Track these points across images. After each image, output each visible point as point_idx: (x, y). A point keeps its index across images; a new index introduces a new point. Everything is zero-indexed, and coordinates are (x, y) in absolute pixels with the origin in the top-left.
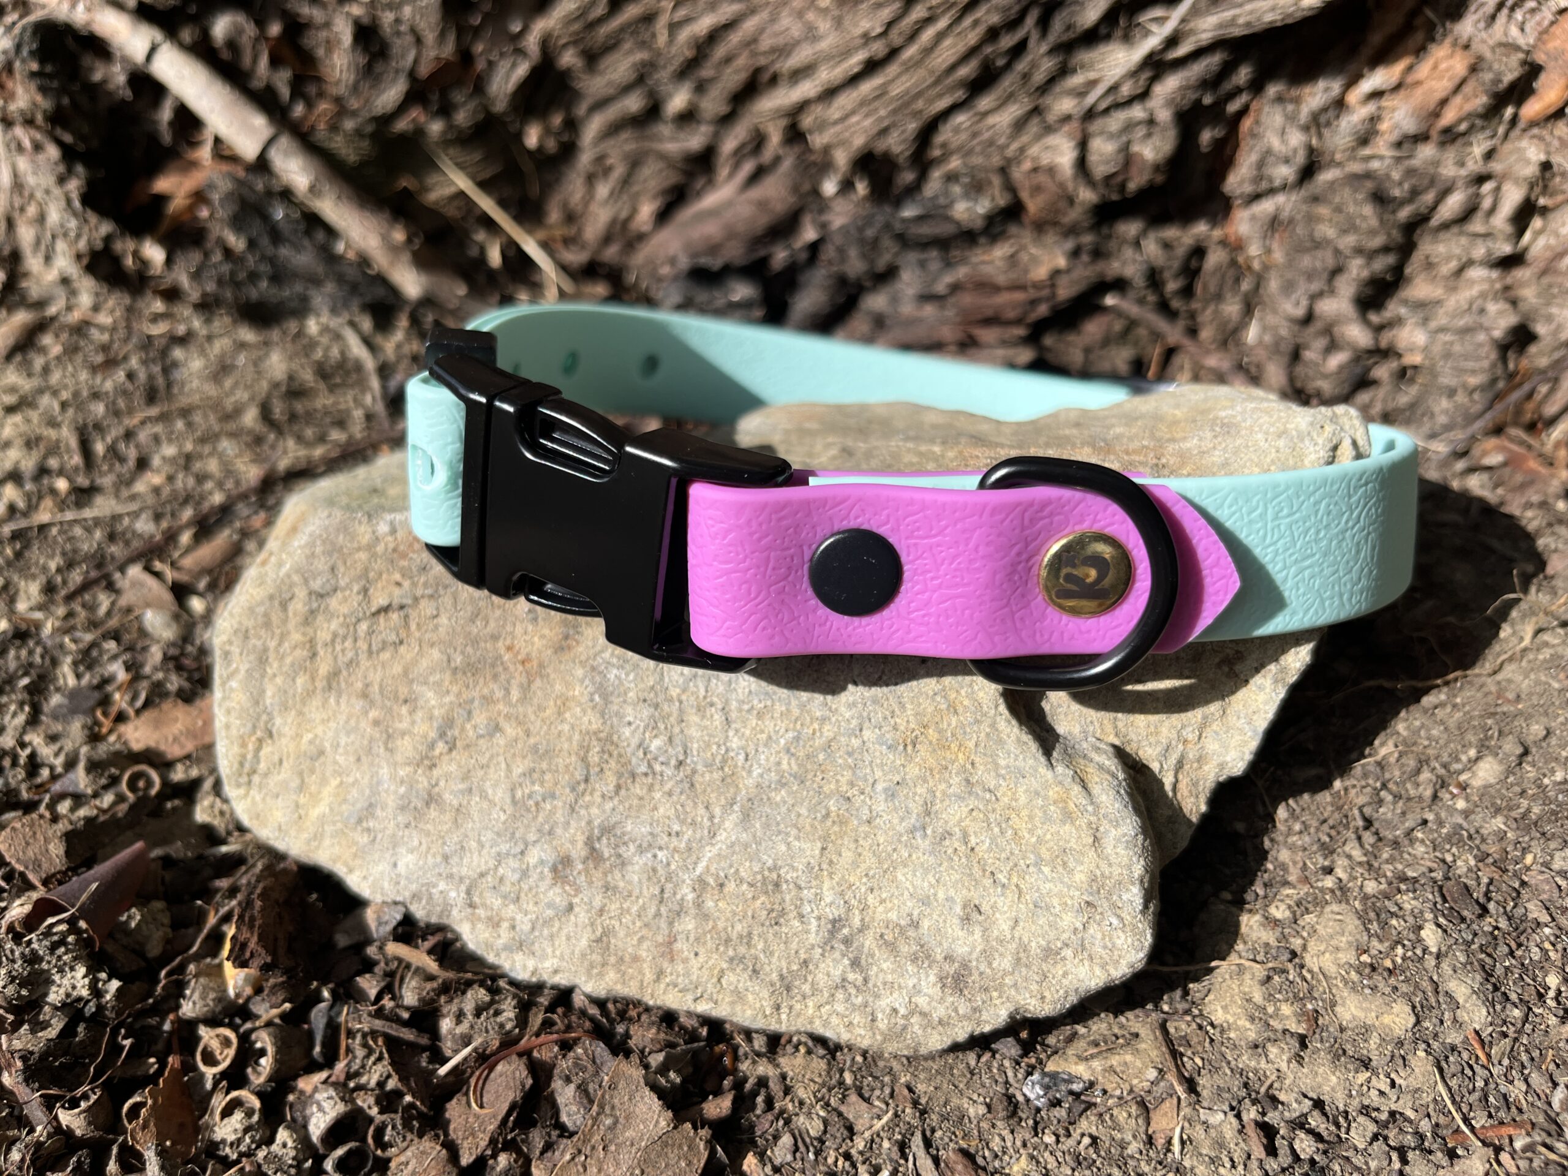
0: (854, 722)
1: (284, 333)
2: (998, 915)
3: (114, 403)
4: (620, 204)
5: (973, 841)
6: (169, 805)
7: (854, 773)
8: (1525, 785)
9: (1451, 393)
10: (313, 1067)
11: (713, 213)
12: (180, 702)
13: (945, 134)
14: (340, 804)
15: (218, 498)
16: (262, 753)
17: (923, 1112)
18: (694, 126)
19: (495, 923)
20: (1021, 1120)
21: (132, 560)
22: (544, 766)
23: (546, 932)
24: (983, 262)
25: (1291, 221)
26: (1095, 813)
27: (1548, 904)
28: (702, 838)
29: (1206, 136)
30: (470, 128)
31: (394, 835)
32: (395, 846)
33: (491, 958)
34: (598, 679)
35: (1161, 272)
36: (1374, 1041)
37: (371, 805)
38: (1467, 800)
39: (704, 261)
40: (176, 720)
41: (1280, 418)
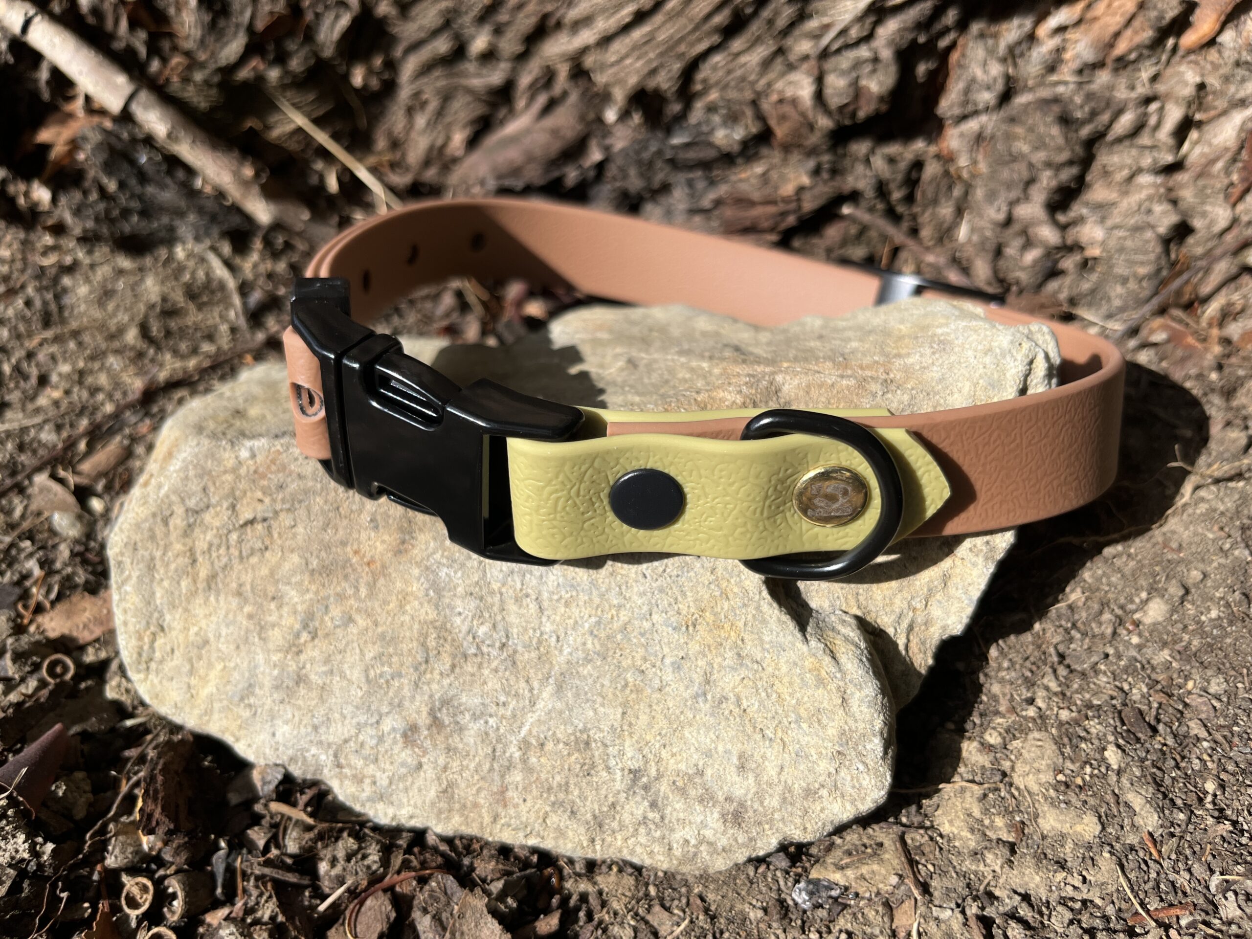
0: (645, 609)
1: (156, 259)
2: (767, 763)
3: (15, 328)
4: (435, 134)
5: (745, 704)
6: (83, 685)
7: (646, 650)
8: (1186, 621)
9: (1124, 281)
10: (216, 905)
11: (513, 140)
12: (86, 594)
13: (704, 72)
14: (225, 686)
15: (109, 408)
16: (157, 644)
17: (713, 918)
18: (494, 62)
19: (359, 779)
20: (791, 920)
21: (39, 469)
22: (391, 650)
23: (401, 786)
24: (741, 180)
25: (992, 137)
26: (843, 679)
27: (1206, 722)
28: (524, 707)
29: (922, 69)
30: (303, 72)
31: (271, 710)
32: (273, 718)
33: (358, 808)
34: (431, 577)
35: (887, 184)
36: (1069, 845)
37: (250, 685)
38: (1140, 635)
39: (508, 183)
40: (85, 610)
41: (986, 336)
